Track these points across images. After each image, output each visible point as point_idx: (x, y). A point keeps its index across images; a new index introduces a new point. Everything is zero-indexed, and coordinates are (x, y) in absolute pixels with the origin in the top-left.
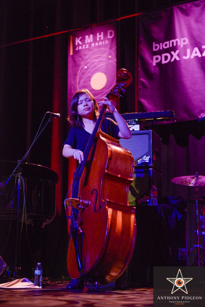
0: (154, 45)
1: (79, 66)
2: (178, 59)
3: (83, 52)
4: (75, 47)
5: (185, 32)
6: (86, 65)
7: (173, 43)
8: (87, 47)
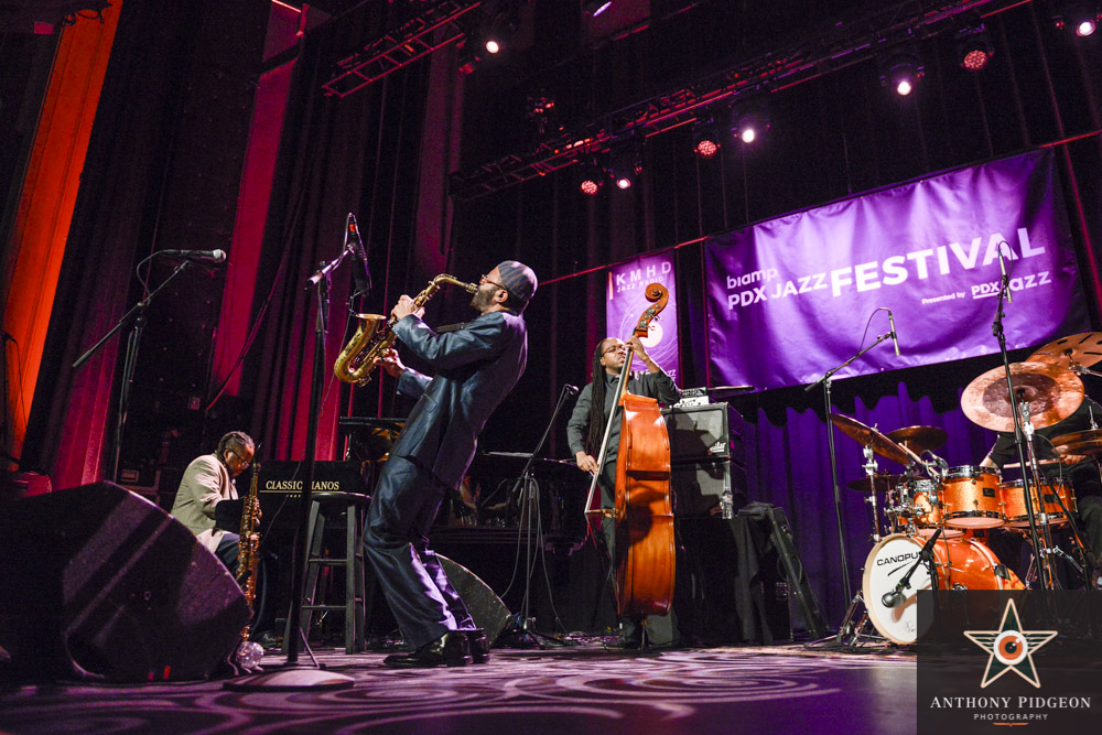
0: (729, 280)
1: (622, 314)
2: (764, 298)
3: (628, 295)
4: (614, 284)
5: (772, 260)
6: (632, 312)
7: (756, 276)
8: (633, 288)
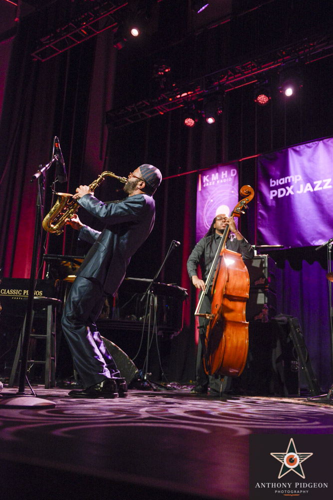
0: (271, 181)
1: (206, 200)
2: (292, 193)
3: (210, 188)
4: (202, 183)
5: (299, 170)
6: (212, 199)
7: (288, 180)
8: (213, 184)
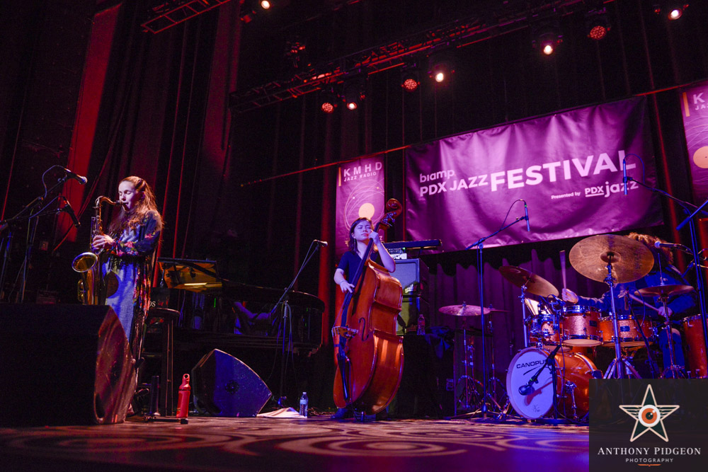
0: (421, 177)
1: (347, 197)
2: (445, 190)
3: (352, 184)
5: (451, 164)
6: (354, 196)
7: (440, 175)
8: (355, 179)
